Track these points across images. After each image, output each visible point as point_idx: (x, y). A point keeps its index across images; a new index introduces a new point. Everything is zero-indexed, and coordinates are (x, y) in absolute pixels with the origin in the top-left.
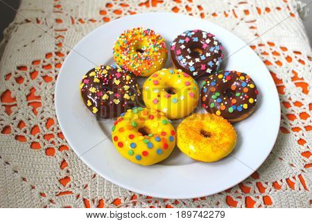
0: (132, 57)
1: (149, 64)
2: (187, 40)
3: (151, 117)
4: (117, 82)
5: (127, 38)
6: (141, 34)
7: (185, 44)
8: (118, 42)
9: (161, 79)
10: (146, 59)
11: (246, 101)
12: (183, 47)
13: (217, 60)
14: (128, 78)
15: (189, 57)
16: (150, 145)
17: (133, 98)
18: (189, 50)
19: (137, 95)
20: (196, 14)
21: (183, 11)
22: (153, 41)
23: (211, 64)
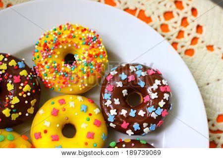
0: (49, 64)
1: (64, 83)
2: (131, 78)
4: (10, 87)
5: (60, 37)
6: (81, 39)
8: (47, 35)
9: (64, 110)
10: (64, 75)
13: (148, 126)
14: (27, 88)
15: (117, 102)
17: (14, 117)
18: (125, 92)
19: (24, 115)
20: (189, 35)
21: (176, 23)
22: (90, 56)
23: (136, 126)
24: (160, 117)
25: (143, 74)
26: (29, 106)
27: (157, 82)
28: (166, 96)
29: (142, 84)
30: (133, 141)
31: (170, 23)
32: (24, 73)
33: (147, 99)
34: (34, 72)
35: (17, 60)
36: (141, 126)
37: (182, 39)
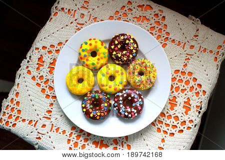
2: (136, 100)
3: (98, 59)
4: (124, 52)
5: (149, 67)
6: (149, 76)
7: (134, 97)
9: (119, 75)
11: (85, 107)
12: (132, 96)
13: (117, 109)
14: (125, 59)
15: (125, 95)
16: (83, 51)
17: (113, 56)
18: (130, 98)
19: (115, 60)
20: (168, 129)
21: (173, 122)
22: (143, 82)
23: (116, 104)
24: (121, 113)
25: (138, 105)
26: (119, 61)
27: (135, 111)
28: (130, 115)
29: (134, 105)
30: (111, 104)
31: (173, 120)
32: (131, 56)
33: (128, 107)
34: (133, 60)
35: (136, 53)
36: (116, 106)
37: (165, 126)
